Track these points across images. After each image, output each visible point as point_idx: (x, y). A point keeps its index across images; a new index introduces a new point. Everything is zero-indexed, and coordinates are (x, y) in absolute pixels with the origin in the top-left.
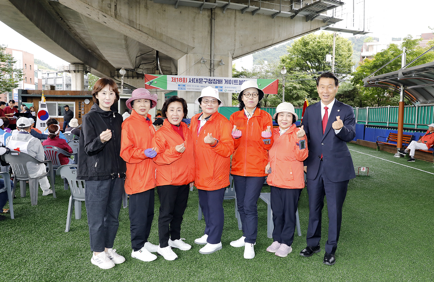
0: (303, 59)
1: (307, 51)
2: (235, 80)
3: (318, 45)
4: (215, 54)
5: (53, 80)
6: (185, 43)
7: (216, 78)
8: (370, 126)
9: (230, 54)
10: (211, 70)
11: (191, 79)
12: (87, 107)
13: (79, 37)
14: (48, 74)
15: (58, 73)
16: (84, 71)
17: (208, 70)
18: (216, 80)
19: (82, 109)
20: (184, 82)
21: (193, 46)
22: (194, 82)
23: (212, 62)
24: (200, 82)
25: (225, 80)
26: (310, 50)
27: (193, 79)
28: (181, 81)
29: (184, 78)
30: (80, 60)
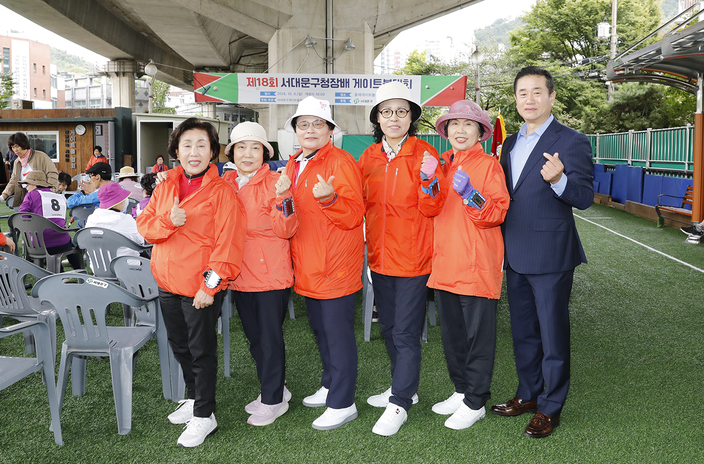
0: (554, 34)
1: (562, 18)
2: (374, 80)
3: (583, 5)
4: (336, 27)
5: (85, 91)
6: (272, 6)
7: (336, 76)
8: (654, 171)
9: (367, 27)
10: (328, 61)
11: (286, 80)
12: (81, 140)
13: (120, 9)
14: (76, 81)
15: (93, 79)
16: (133, 72)
17: (321, 61)
18: (336, 81)
19: (72, 144)
20: (272, 86)
21: (289, 14)
22: (292, 86)
23: (330, 44)
24: (304, 85)
25: (356, 80)
26: (567, 15)
27: (289, 79)
28: (265, 84)
29: (272, 79)
30: (125, 53)
